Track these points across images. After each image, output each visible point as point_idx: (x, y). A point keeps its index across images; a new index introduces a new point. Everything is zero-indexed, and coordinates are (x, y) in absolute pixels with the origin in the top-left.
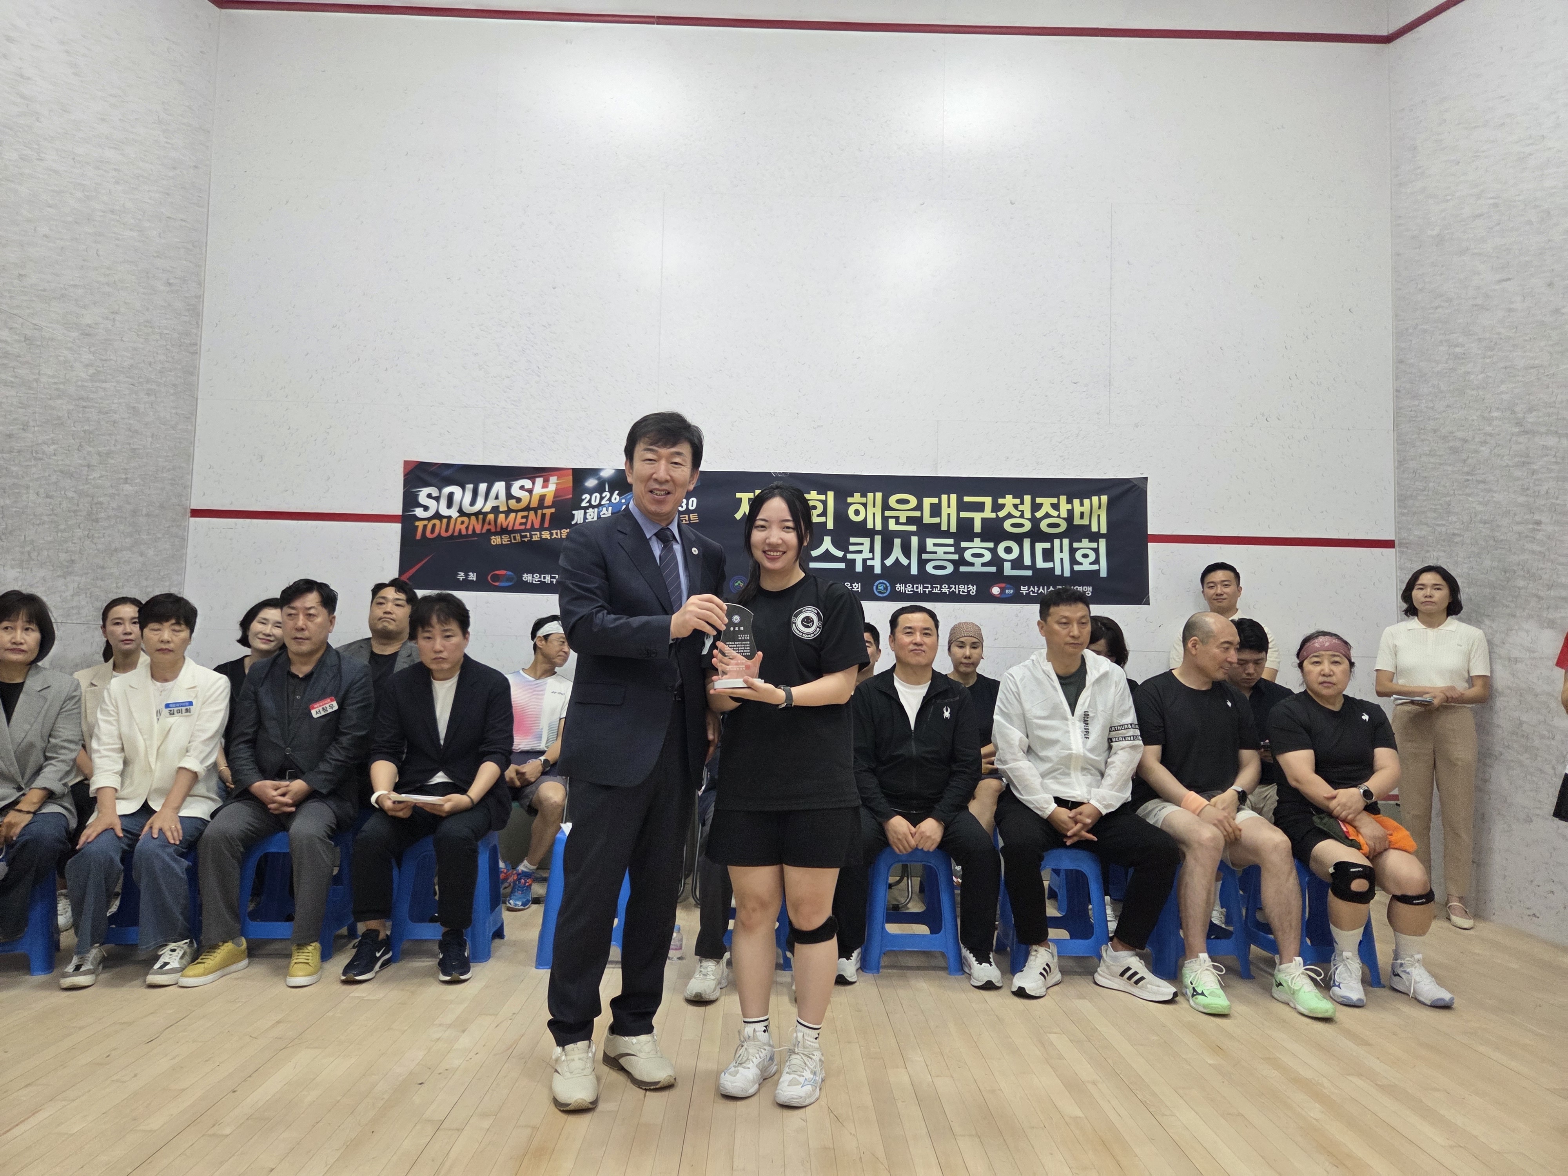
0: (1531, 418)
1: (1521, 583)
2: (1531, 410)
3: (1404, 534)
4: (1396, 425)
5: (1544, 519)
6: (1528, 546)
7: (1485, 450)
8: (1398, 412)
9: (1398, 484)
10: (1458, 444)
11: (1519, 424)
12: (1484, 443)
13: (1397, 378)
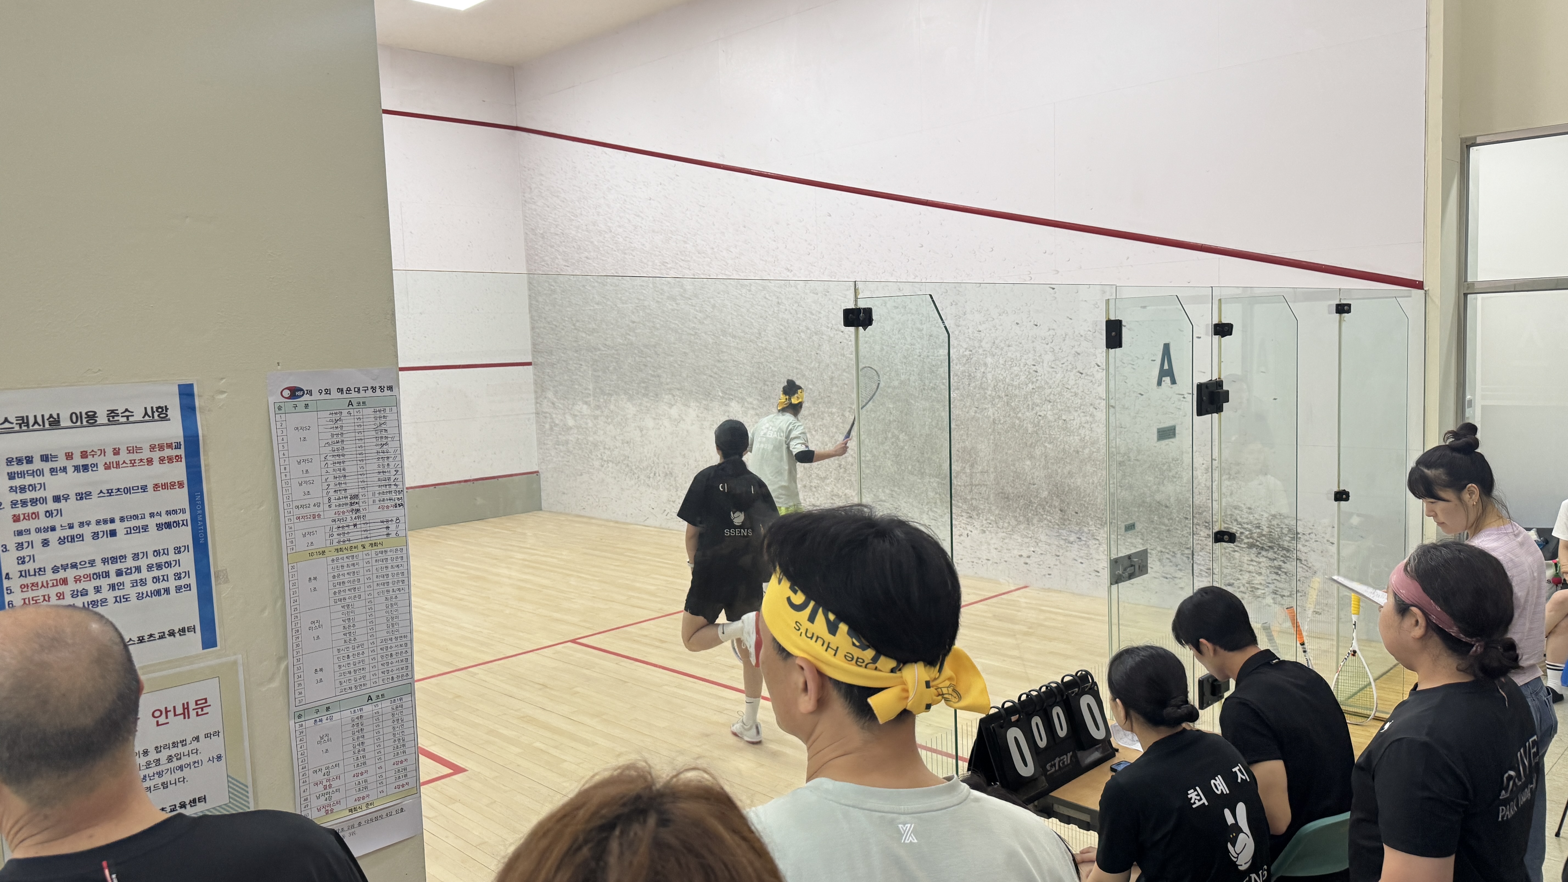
0: (578, 324)
1: (577, 387)
2: (578, 321)
3: (536, 360)
4: (530, 311)
5: (583, 364)
6: (579, 373)
7: (563, 333)
8: (530, 305)
9: (532, 337)
10: (554, 327)
11: (574, 325)
12: (563, 329)
13: (530, 290)
